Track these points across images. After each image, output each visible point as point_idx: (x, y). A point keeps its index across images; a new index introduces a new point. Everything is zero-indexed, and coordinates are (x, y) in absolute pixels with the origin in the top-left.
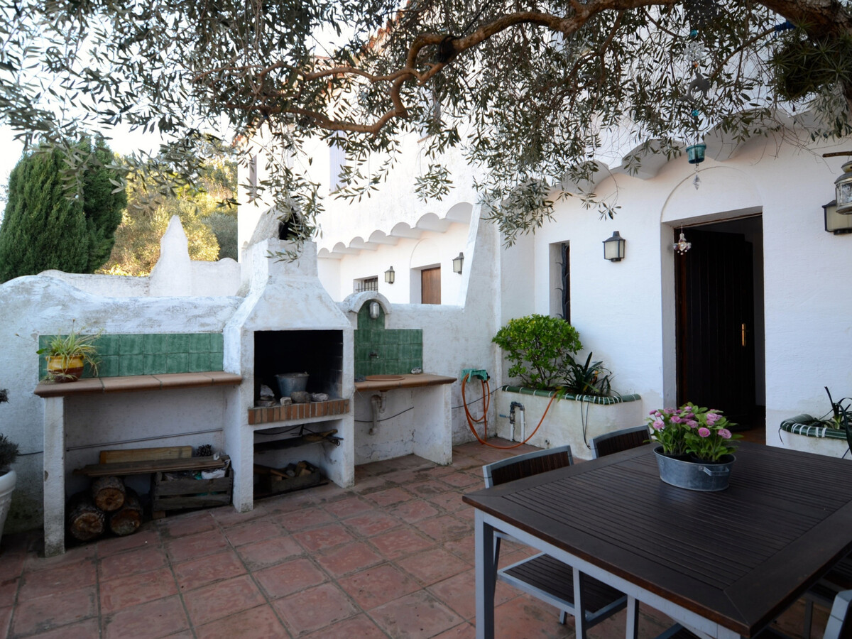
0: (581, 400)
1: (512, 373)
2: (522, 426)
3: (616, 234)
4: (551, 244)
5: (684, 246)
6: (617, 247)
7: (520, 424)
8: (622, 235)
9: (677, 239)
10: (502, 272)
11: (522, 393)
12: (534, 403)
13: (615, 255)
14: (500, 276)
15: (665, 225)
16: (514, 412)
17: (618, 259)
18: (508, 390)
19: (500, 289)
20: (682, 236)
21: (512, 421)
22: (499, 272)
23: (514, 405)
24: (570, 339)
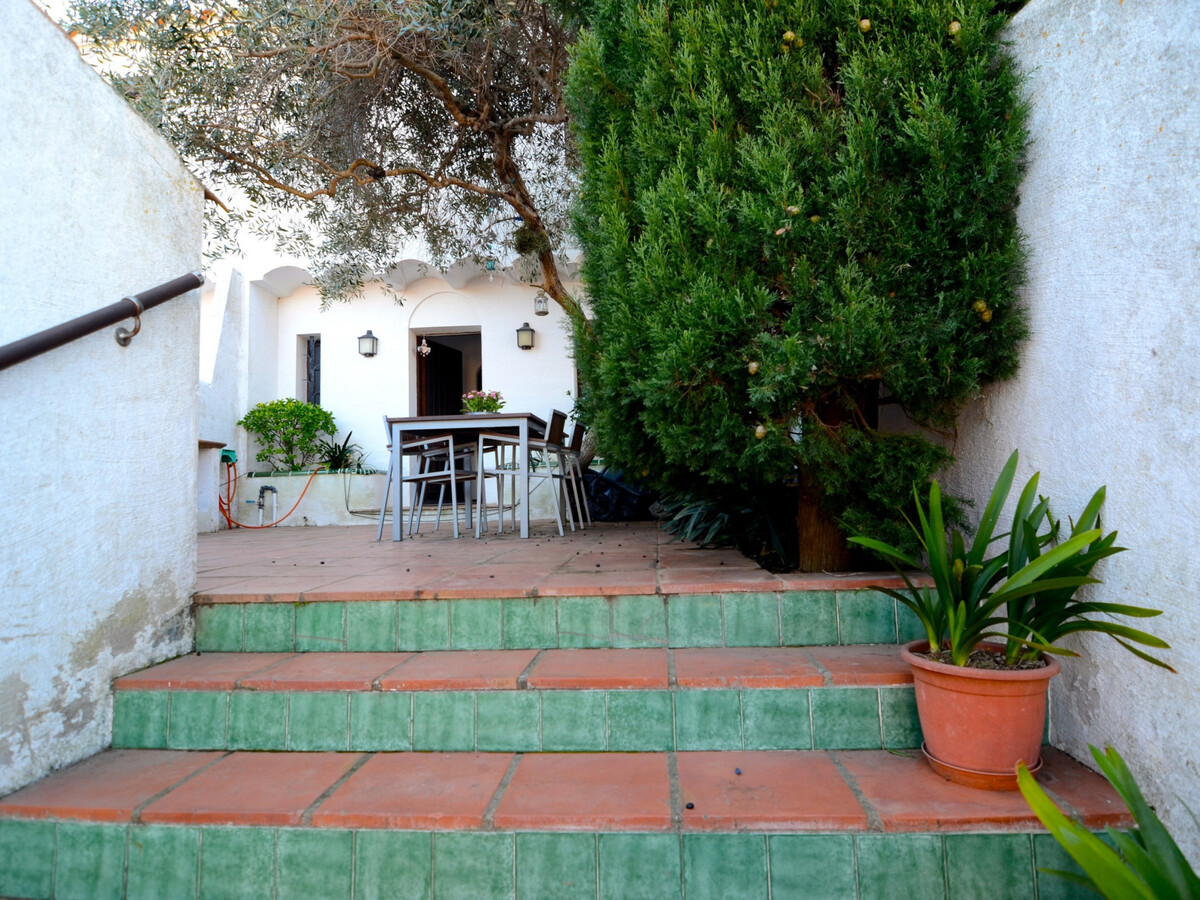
0: (344, 472)
1: (260, 457)
2: (275, 508)
3: (370, 333)
4: (298, 335)
5: (426, 350)
6: (370, 345)
7: (272, 508)
8: (374, 335)
9: (419, 343)
10: (250, 354)
11: (274, 476)
12: (289, 486)
13: (369, 351)
14: (247, 358)
15: (412, 330)
16: (263, 497)
17: (371, 355)
18: (256, 476)
19: (247, 372)
20: (424, 341)
21: (261, 506)
22: (246, 353)
23: (264, 490)
24: (327, 423)
